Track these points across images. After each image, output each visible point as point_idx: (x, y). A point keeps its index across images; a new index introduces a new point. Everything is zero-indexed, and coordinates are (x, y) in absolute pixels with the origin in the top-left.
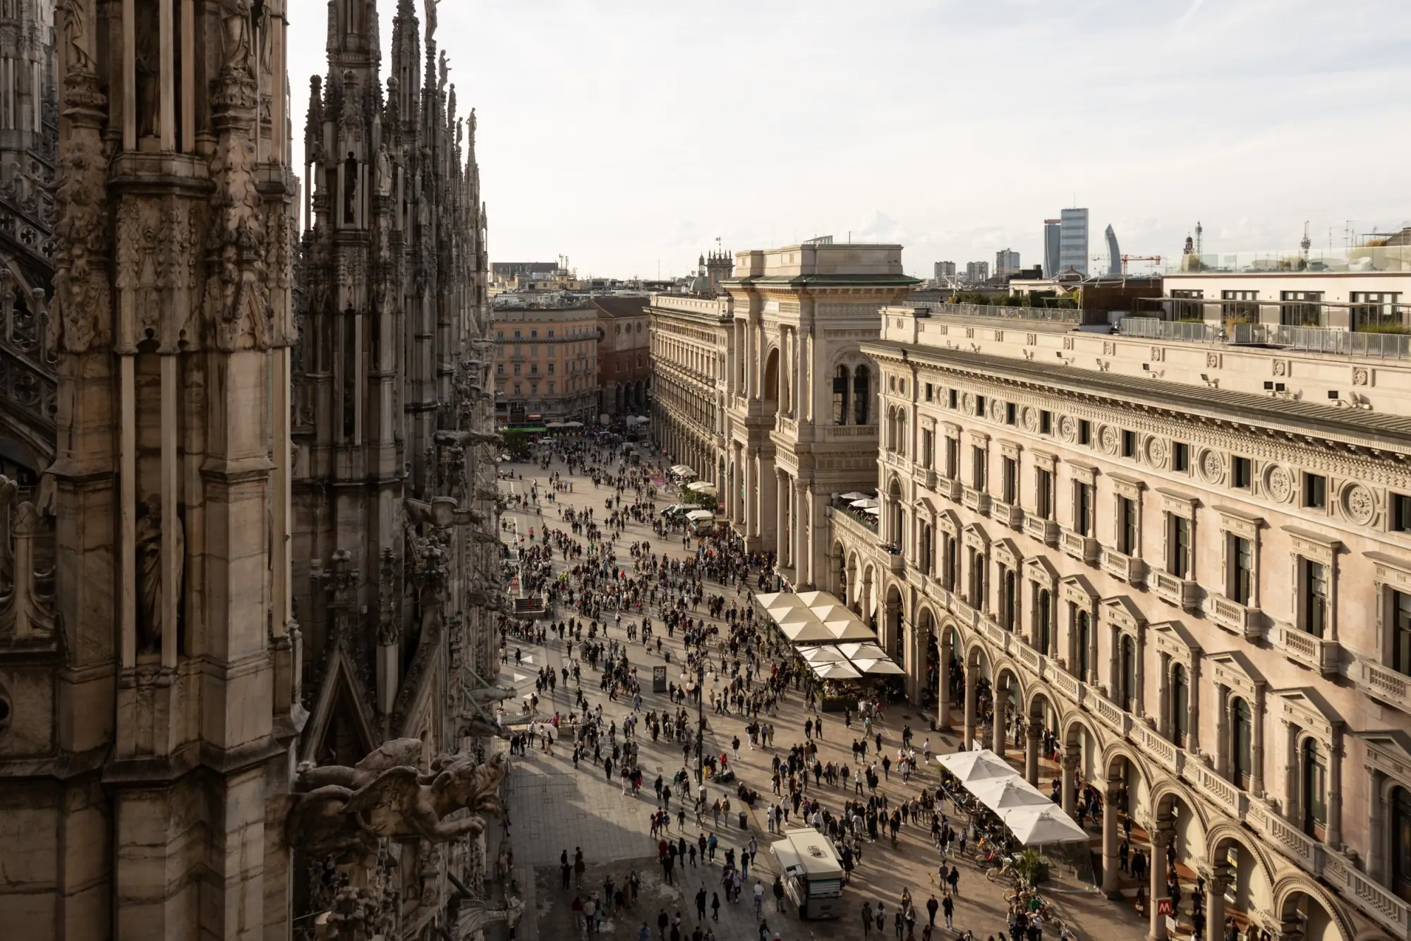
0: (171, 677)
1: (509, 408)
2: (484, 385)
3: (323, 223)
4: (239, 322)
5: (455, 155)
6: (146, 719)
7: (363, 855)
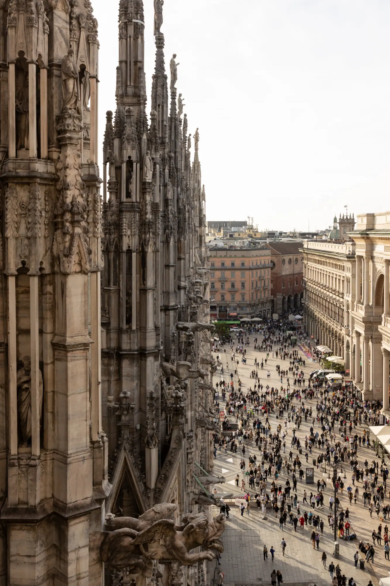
0: (37, 461)
1: (218, 309)
2: (204, 295)
3: (113, 198)
4: (73, 257)
5: (187, 156)
6: (23, 484)
7: (144, 569)
